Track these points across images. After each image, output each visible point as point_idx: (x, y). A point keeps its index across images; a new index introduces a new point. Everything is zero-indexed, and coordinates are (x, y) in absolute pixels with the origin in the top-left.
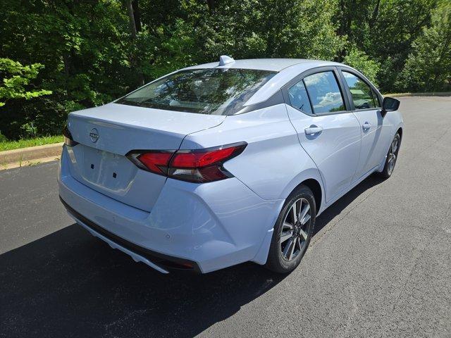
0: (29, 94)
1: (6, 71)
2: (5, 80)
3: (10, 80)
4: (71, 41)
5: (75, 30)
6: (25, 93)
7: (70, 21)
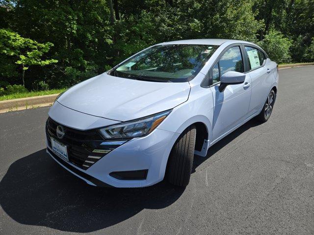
0: (43, 62)
1: (28, 47)
2: (28, 53)
3: (31, 53)
4: (70, 27)
5: (73, 20)
6: (40, 61)
7: (70, 14)
